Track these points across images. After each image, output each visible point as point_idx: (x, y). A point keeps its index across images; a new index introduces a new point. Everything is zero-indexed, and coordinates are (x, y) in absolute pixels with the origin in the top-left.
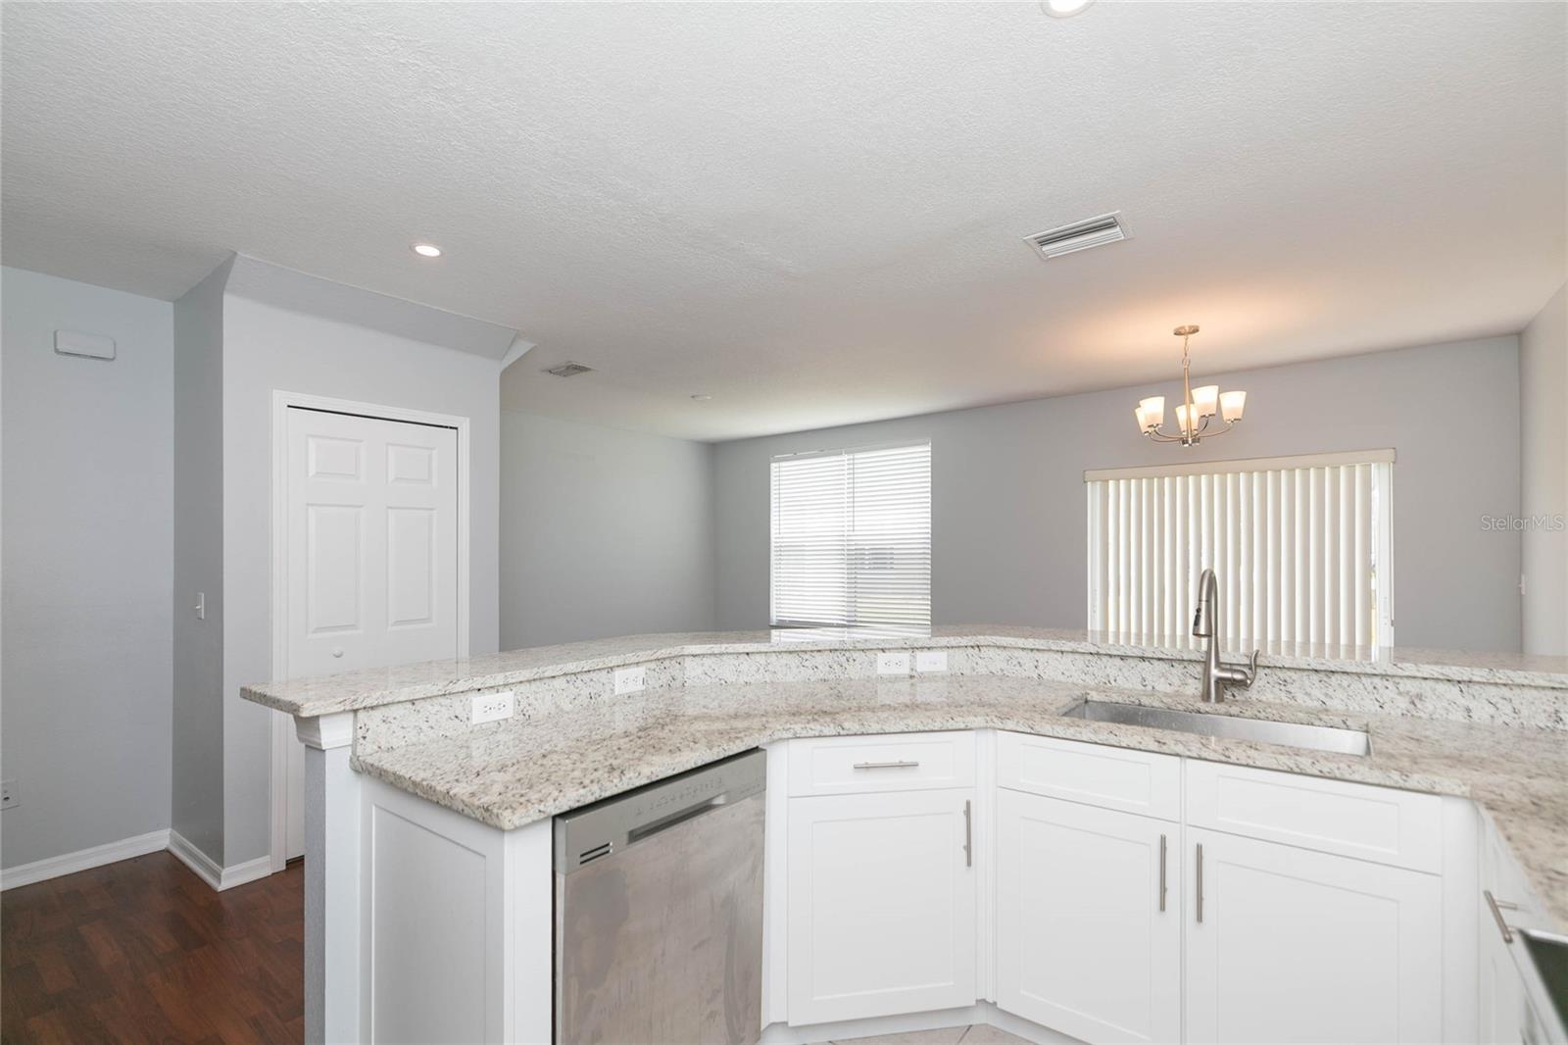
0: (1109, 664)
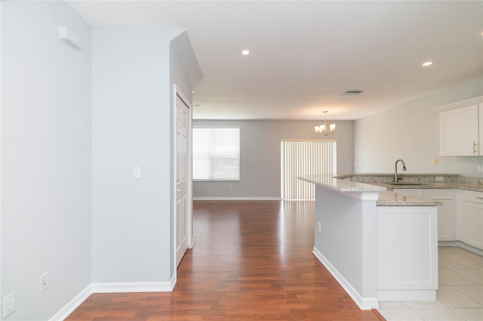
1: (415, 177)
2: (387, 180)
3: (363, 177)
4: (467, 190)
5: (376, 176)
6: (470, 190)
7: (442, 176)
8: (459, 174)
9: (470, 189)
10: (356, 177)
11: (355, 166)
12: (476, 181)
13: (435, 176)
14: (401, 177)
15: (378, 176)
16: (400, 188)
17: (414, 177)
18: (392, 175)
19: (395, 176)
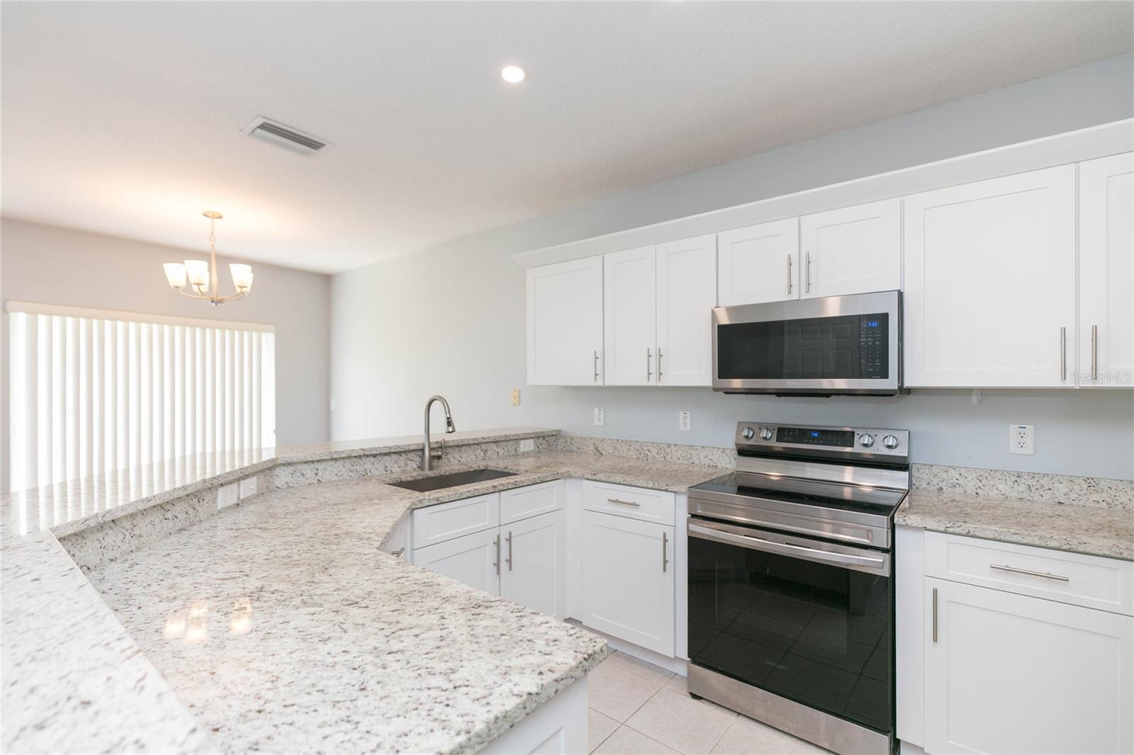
0: (367, 461)
1: (476, 446)
2: (402, 464)
3: (317, 465)
4: (588, 479)
5: (367, 456)
6: (595, 480)
7: (532, 438)
8: (560, 431)
9: (594, 477)
10: (290, 469)
11: (333, 408)
12: (592, 448)
13: (517, 439)
14: (440, 453)
15: (374, 456)
16: (436, 502)
17: (472, 447)
18: (414, 448)
19: (423, 450)
